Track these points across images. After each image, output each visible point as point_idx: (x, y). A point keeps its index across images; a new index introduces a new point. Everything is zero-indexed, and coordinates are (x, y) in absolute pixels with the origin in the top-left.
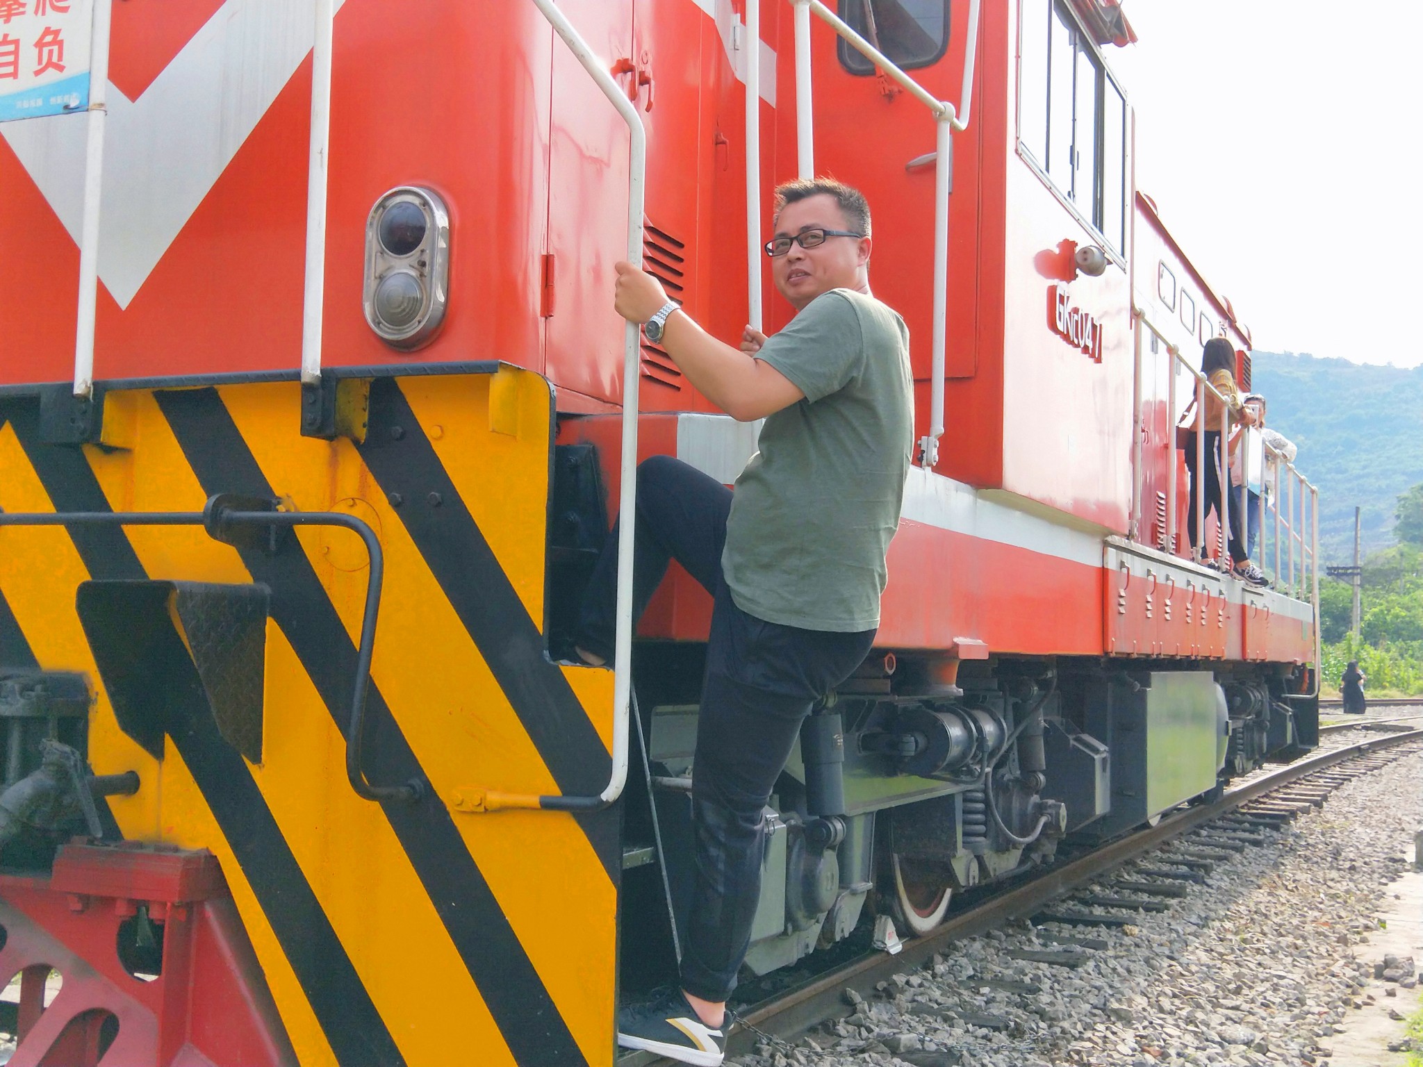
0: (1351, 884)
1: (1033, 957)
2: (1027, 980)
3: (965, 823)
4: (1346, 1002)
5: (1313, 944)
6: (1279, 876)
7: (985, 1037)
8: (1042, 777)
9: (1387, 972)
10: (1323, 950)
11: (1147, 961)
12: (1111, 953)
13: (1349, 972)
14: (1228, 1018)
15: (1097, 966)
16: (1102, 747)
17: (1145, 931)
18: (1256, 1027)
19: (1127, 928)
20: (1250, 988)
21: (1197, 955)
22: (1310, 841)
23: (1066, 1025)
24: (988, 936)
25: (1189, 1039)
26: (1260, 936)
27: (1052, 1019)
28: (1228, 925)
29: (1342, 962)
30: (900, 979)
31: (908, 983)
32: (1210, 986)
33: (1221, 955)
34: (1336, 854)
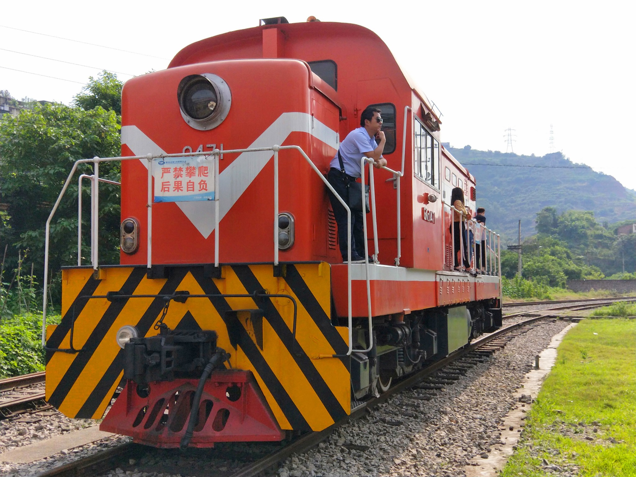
0: (513, 374)
1: (415, 398)
2: (416, 404)
3: (399, 358)
4: (509, 408)
5: (500, 393)
6: (489, 372)
7: (408, 419)
8: (419, 343)
9: (522, 400)
10: (503, 394)
11: (449, 398)
12: (438, 397)
13: (511, 400)
14: (474, 413)
15: (435, 400)
16: (435, 333)
17: (447, 390)
18: (483, 415)
19: (443, 389)
20: (481, 405)
21: (463, 397)
22: (500, 360)
23: (429, 415)
24: (401, 393)
25: (463, 418)
26: (483, 391)
27: (425, 414)
28: (473, 388)
29: (509, 398)
30: (380, 405)
31: (382, 406)
32: (469, 405)
33: (471, 396)
34: (509, 364)
